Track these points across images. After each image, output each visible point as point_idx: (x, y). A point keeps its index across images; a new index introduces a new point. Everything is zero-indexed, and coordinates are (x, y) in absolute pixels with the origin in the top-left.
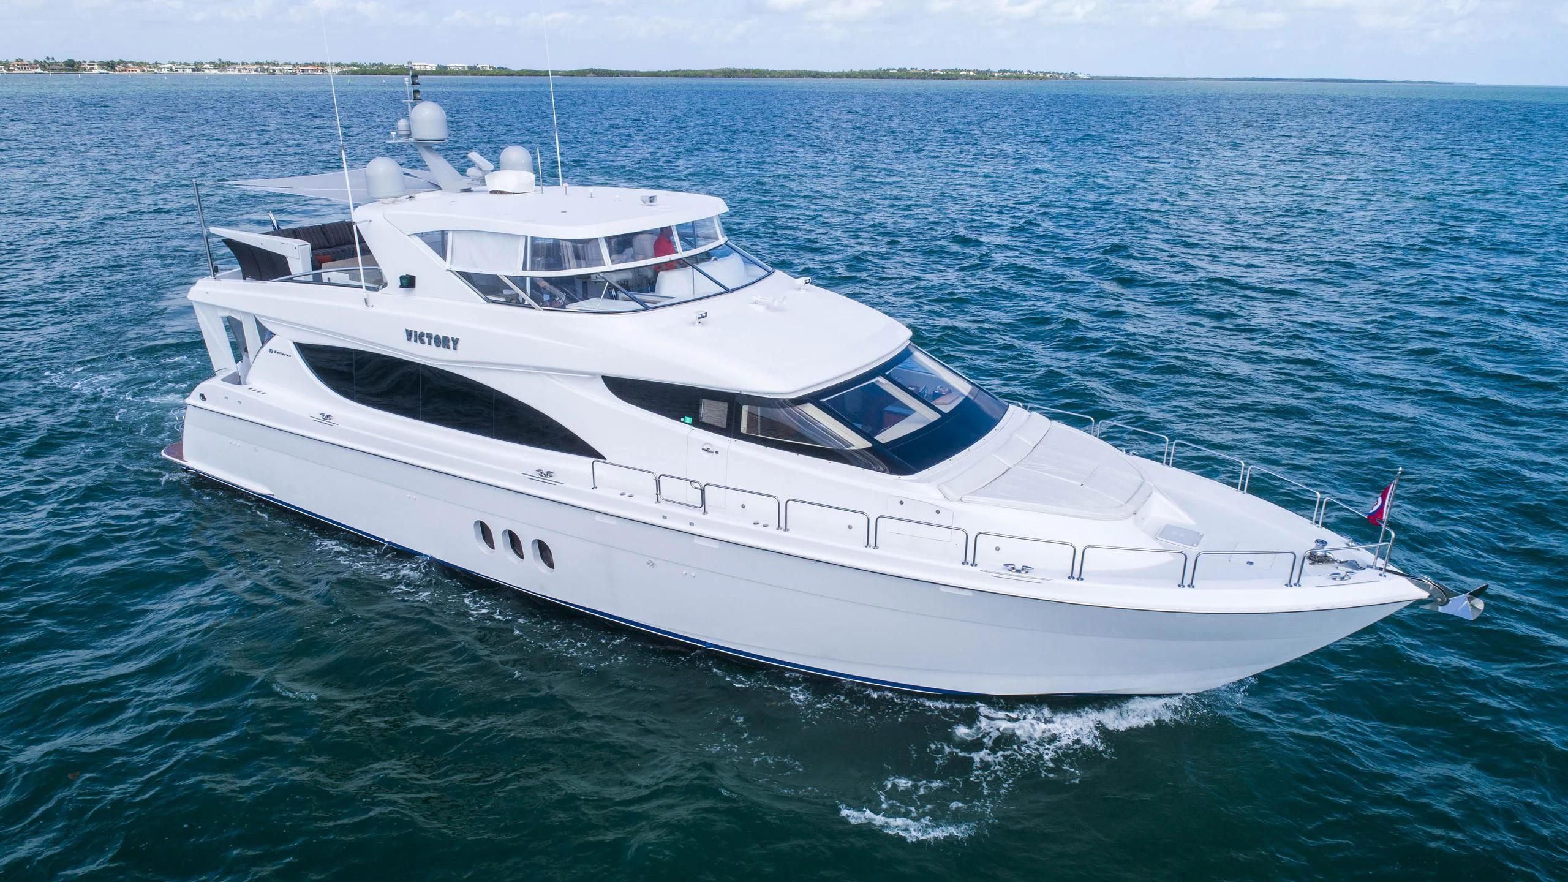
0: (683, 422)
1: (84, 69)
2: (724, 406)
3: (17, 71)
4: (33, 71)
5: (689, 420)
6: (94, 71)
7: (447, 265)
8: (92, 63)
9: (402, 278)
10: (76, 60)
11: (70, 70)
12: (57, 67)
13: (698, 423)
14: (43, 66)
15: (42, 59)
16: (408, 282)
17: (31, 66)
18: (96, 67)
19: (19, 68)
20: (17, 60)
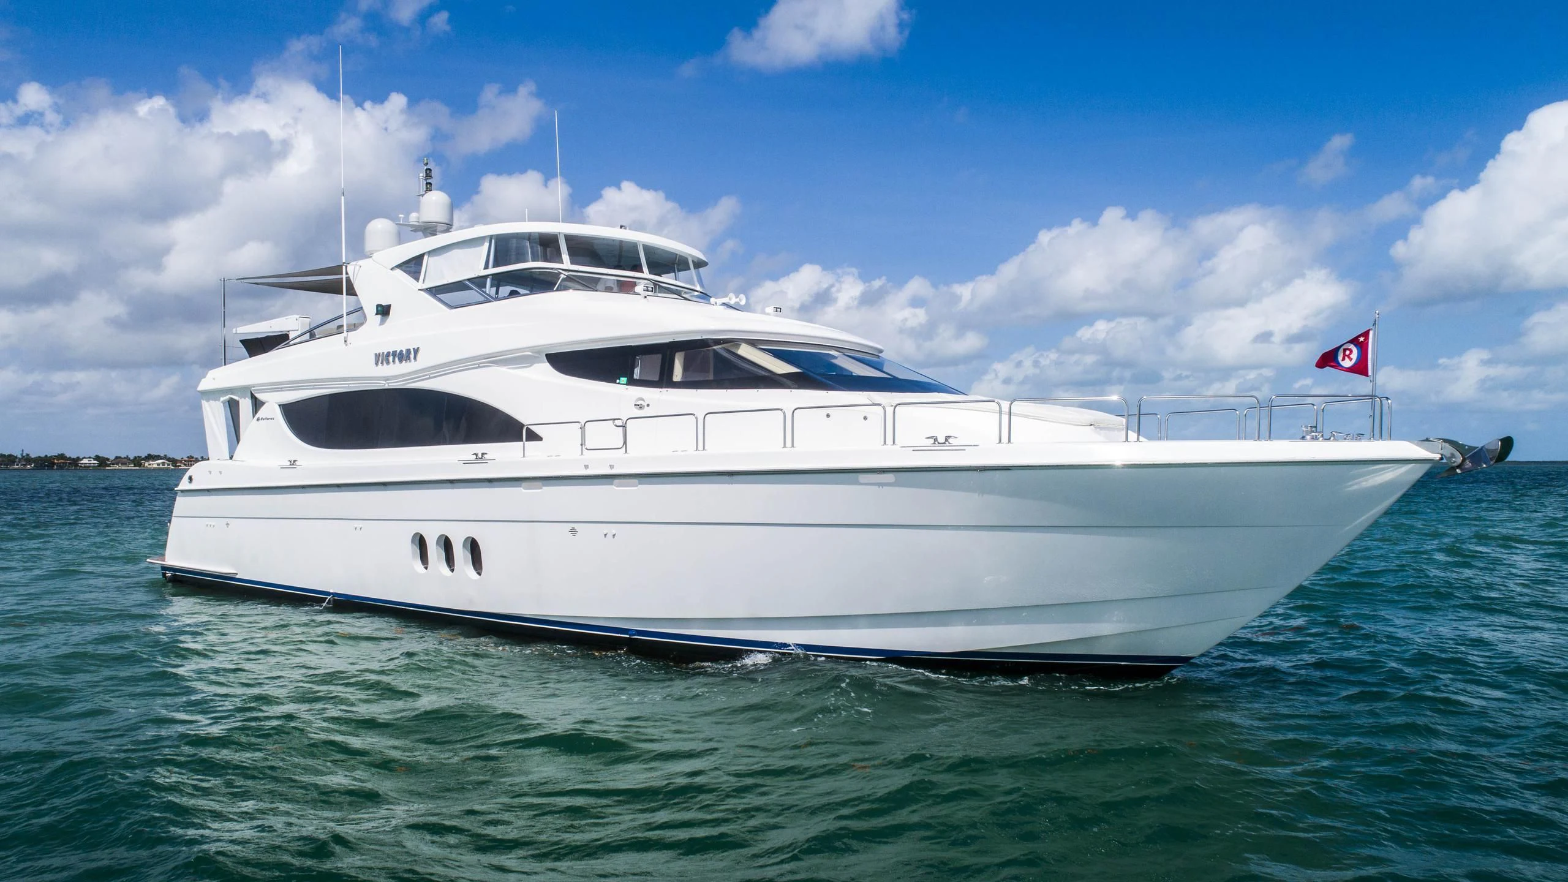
0: (619, 383)
2: (657, 358)
5: (624, 380)
7: (420, 285)
9: (378, 306)
13: (632, 382)
16: (384, 311)
19: (185, 465)
20: (188, 457)
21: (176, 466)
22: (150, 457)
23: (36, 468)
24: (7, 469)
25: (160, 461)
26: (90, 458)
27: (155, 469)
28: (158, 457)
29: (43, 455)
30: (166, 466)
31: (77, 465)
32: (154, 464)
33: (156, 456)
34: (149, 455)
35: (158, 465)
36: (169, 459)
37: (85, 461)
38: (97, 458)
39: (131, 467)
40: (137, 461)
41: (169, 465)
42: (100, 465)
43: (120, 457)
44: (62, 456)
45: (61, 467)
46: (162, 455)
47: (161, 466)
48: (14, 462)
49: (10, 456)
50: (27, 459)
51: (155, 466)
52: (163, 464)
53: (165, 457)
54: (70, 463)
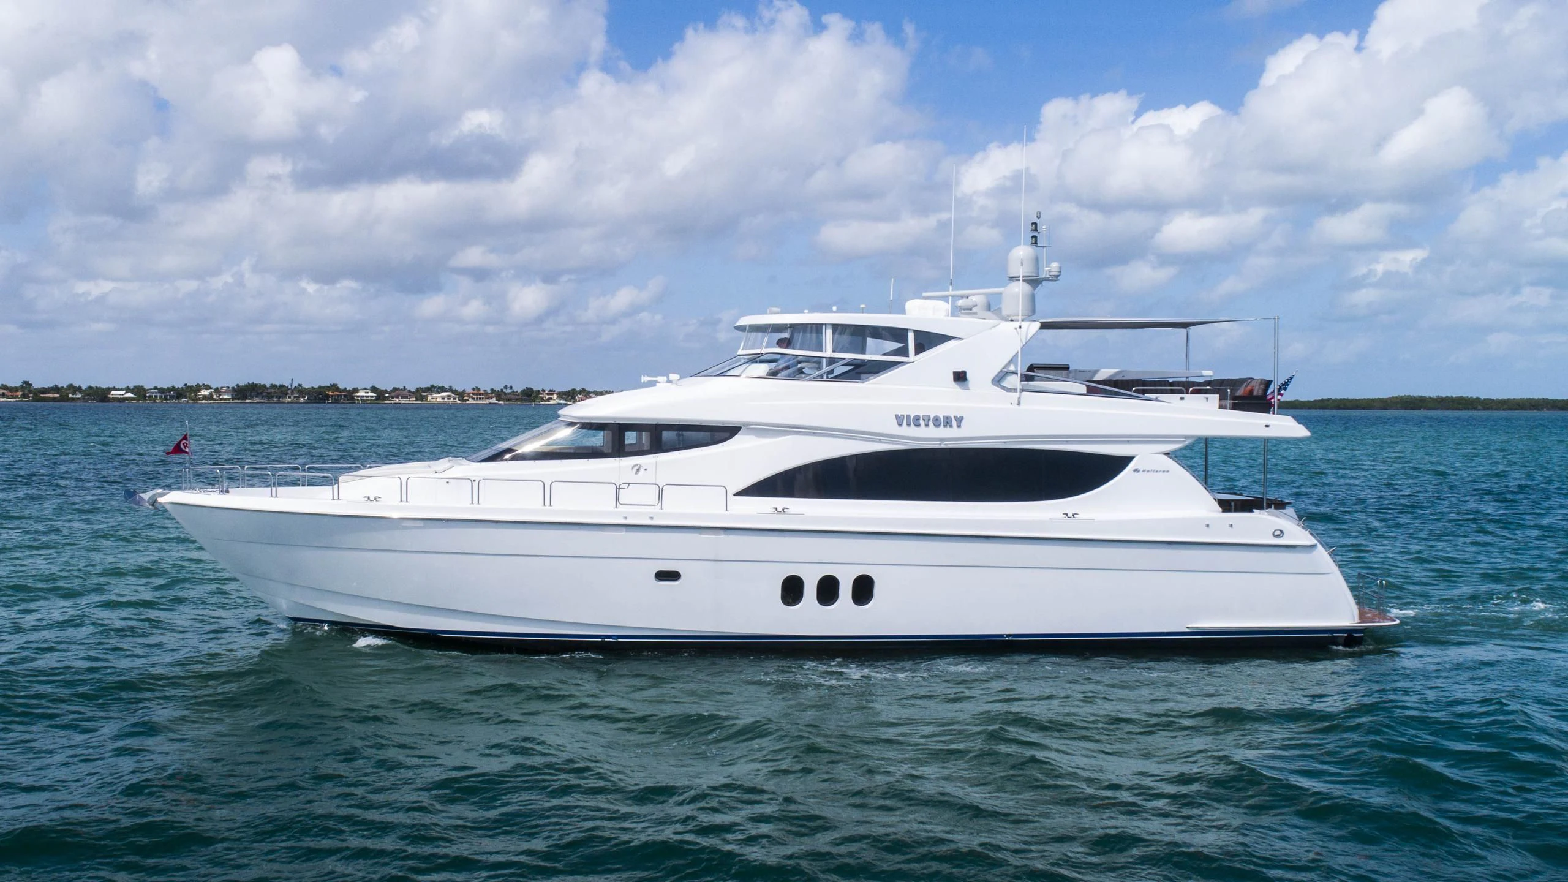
1: (542, 399)
3: (471, 401)
4: (487, 401)
6: (552, 402)
8: (551, 392)
10: (535, 389)
11: (526, 400)
12: (513, 397)
14: (499, 395)
15: (497, 388)
17: (487, 396)
18: (555, 396)
19: (473, 398)
20: (474, 389)
21: (463, 400)
22: (431, 389)
23: (310, 401)
24: (279, 402)
25: (444, 394)
26: (365, 389)
27: (440, 404)
28: (442, 389)
29: (316, 386)
30: (452, 400)
31: (352, 398)
32: (438, 398)
33: (439, 388)
34: (432, 386)
35: (443, 398)
36: (455, 392)
37: (361, 393)
38: (374, 389)
39: (412, 400)
40: (420, 393)
41: (455, 399)
42: (378, 398)
43: (398, 389)
44: (334, 387)
45: (336, 401)
46: (447, 387)
47: (446, 400)
48: (287, 394)
49: (282, 386)
50: (301, 391)
51: (439, 400)
52: (449, 397)
53: (451, 390)
54: (345, 396)
